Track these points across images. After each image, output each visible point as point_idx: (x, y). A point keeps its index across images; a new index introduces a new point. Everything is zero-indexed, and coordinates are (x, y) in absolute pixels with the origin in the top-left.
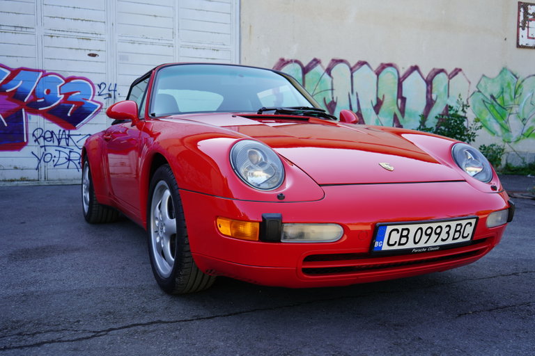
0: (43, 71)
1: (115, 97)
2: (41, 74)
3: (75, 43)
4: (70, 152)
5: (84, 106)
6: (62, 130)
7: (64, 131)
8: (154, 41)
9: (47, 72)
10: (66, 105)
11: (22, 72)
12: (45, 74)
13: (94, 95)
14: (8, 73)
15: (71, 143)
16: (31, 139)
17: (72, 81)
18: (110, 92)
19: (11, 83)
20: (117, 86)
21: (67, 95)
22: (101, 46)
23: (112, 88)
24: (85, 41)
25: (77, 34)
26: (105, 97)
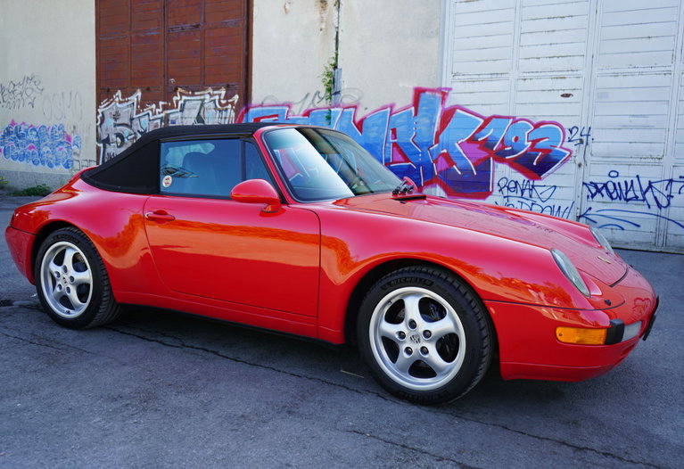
0: (514, 118)
1: (587, 144)
2: (511, 120)
3: (548, 84)
4: (533, 204)
5: (551, 154)
6: (527, 180)
7: (528, 181)
8: (645, 70)
9: (517, 118)
10: (533, 153)
11: (494, 119)
12: (515, 121)
13: (563, 141)
14: (482, 121)
15: (534, 194)
16: (497, 188)
17: (542, 127)
18: (582, 138)
19: (483, 131)
20: (592, 131)
21: (535, 142)
22: (578, 83)
23: (585, 132)
24: (559, 80)
25: (551, 74)
26: (575, 143)
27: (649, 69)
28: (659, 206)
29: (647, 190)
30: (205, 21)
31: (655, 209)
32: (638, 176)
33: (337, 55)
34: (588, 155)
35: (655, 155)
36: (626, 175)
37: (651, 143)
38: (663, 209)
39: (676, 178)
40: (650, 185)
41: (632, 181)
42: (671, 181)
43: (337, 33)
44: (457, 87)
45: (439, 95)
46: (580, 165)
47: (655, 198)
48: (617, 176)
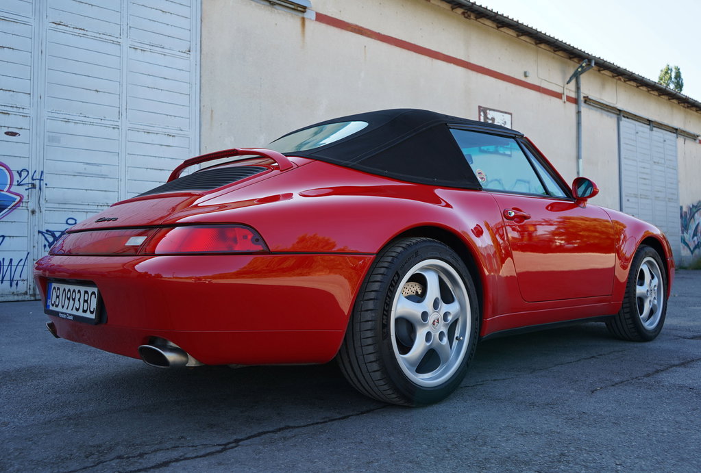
1: (40, 189)
8: (95, 121)
13: (11, 185)
18: (34, 182)
20: (44, 175)
23: (37, 176)
24: (2, 115)
26: (27, 188)
27: (99, 121)
34: (42, 201)
35: (110, 203)
37: (106, 191)
46: (33, 212)
48: (75, 223)
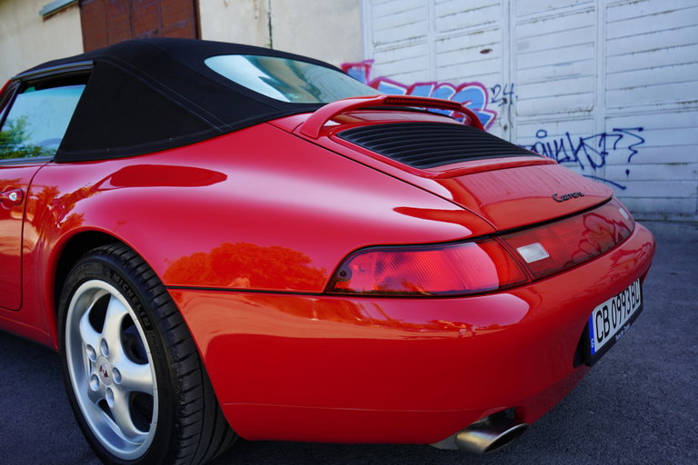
0: (435, 83)
1: (511, 103)
2: (433, 86)
3: (466, 41)
8: (565, 10)
9: (439, 83)
11: (417, 88)
12: (437, 86)
13: (487, 103)
14: (405, 91)
17: (464, 89)
18: (505, 97)
20: (514, 87)
22: (496, 36)
23: (508, 90)
24: (477, 35)
25: (468, 29)
26: (499, 103)
27: (570, 9)
28: (594, 166)
29: (578, 149)
30: (162, 26)
31: (589, 170)
32: (567, 134)
33: (271, 40)
34: (513, 115)
35: (584, 107)
36: (555, 133)
37: (579, 93)
38: (597, 169)
39: (609, 131)
40: (582, 143)
41: (562, 140)
42: (604, 135)
43: (270, 19)
44: (379, 57)
45: (363, 69)
46: (505, 128)
47: (588, 157)
48: (546, 135)
